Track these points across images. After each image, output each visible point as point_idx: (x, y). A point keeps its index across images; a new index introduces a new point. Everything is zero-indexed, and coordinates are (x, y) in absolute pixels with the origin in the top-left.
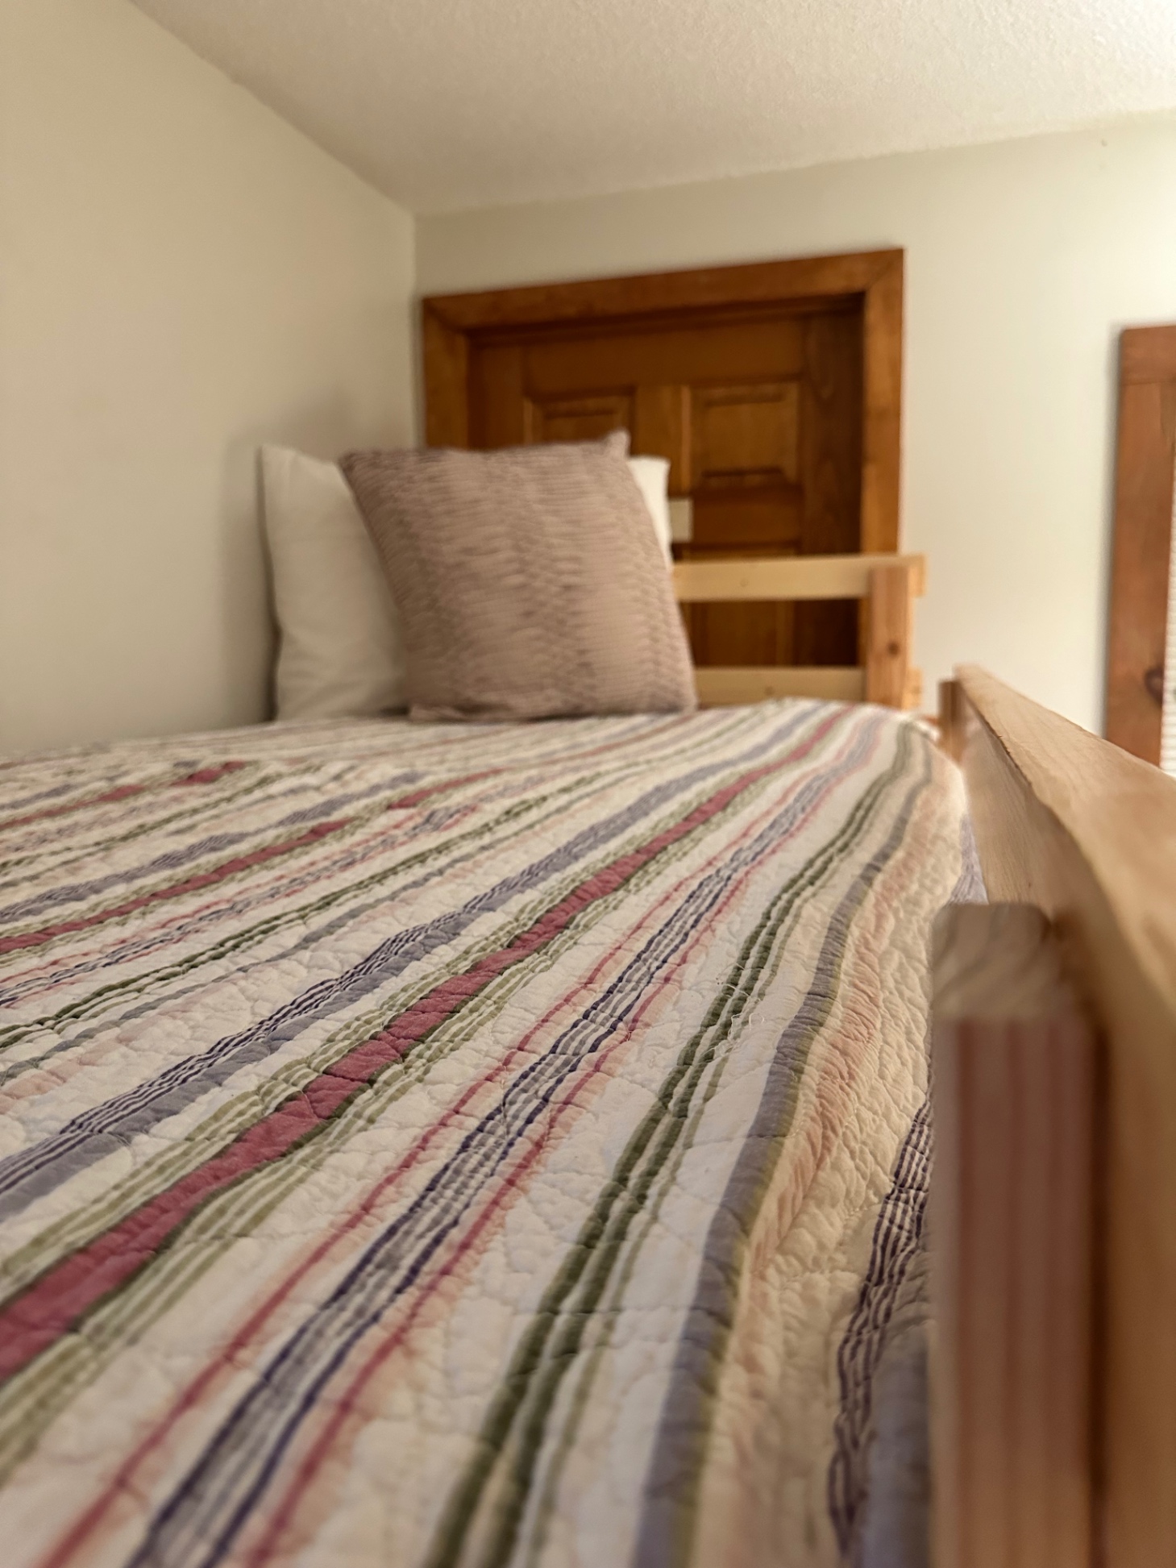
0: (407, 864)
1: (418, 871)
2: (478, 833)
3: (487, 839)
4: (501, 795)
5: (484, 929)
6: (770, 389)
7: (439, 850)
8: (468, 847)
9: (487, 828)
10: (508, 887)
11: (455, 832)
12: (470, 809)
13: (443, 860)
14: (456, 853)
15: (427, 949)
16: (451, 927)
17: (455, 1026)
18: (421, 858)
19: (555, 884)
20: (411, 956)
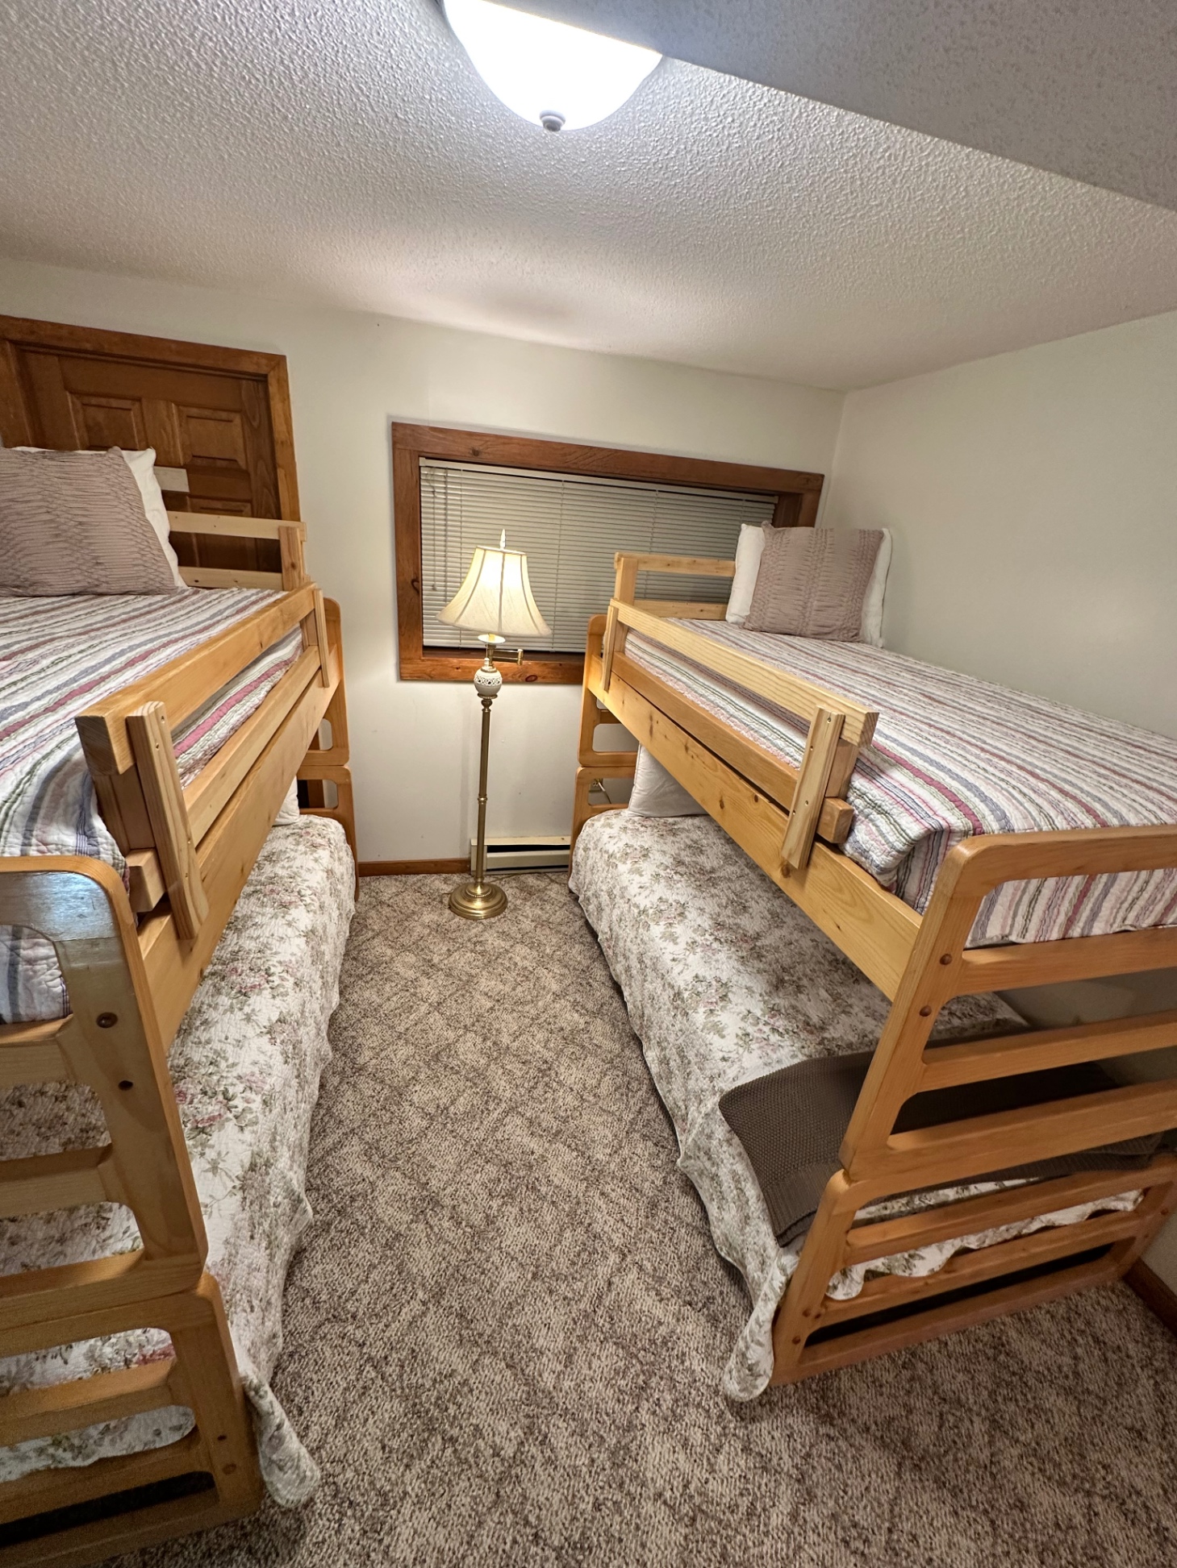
0: (9, 685)
1: (14, 688)
2: (39, 672)
3: (43, 675)
4: (51, 654)
5: (35, 707)
6: (224, 415)
7: (22, 680)
8: (34, 678)
9: (43, 670)
10: (49, 692)
11: (30, 672)
12: (35, 662)
13: (24, 684)
14: (29, 681)
15: (16, 712)
16: (26, 705)
17: (23, 729)
18: (15, 683)
19: (66, 690)
20: (11, 714)
